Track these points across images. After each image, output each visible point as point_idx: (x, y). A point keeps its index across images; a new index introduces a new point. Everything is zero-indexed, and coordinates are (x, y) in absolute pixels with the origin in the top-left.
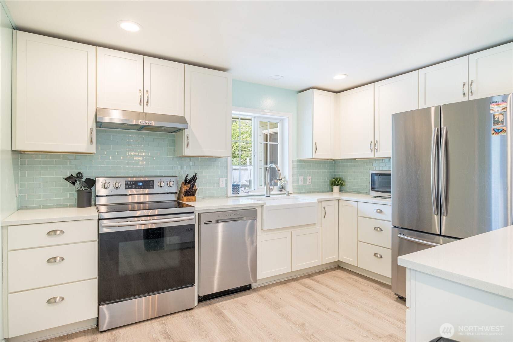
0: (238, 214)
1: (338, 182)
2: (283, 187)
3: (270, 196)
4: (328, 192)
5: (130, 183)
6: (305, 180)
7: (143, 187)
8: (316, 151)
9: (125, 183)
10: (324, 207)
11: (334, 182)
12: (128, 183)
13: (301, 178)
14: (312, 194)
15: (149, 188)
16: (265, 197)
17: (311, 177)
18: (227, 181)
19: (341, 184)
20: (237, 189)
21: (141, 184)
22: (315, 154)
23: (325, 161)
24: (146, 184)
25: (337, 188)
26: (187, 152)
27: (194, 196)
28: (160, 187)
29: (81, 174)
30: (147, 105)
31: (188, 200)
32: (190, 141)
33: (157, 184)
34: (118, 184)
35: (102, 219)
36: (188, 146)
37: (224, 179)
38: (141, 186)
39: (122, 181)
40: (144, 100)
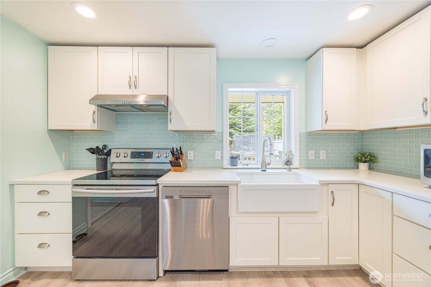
0: (204, 191)
1: (367, 158)
2: (288, 161)
3: (265, 171)
4: (350, 168)
5: (135, 154)
6: (317, 155)
7: (144, 157)
8: (326, 121)
9: (131, 154)
10: (332, 192)
11: (359, 158)
12: (133, 154)
13: (312, 152)
14: (327, 170)
15: (149, 158)
16: (260, 171)
17: (325, 151)
18: (222, 153)
19: (370, 160)
20: (233, 162)
21: (143, 154)
22: (326, 124)
23: (346, 133)
24: (147, 155)
25: (364, 165)
26: (171, 127)
27: (181, 167)
28: (158, 157)
29: (105, 147)
30: (136, 88)
31: (175, 171)
32: (173, 117)
33: (155, 155)
34: (126, 155)
35: (76, 185)
36: (170, 121)
37: (220, 152)
38: (143, 156)
39: (129, 152)
40: (133, 85)
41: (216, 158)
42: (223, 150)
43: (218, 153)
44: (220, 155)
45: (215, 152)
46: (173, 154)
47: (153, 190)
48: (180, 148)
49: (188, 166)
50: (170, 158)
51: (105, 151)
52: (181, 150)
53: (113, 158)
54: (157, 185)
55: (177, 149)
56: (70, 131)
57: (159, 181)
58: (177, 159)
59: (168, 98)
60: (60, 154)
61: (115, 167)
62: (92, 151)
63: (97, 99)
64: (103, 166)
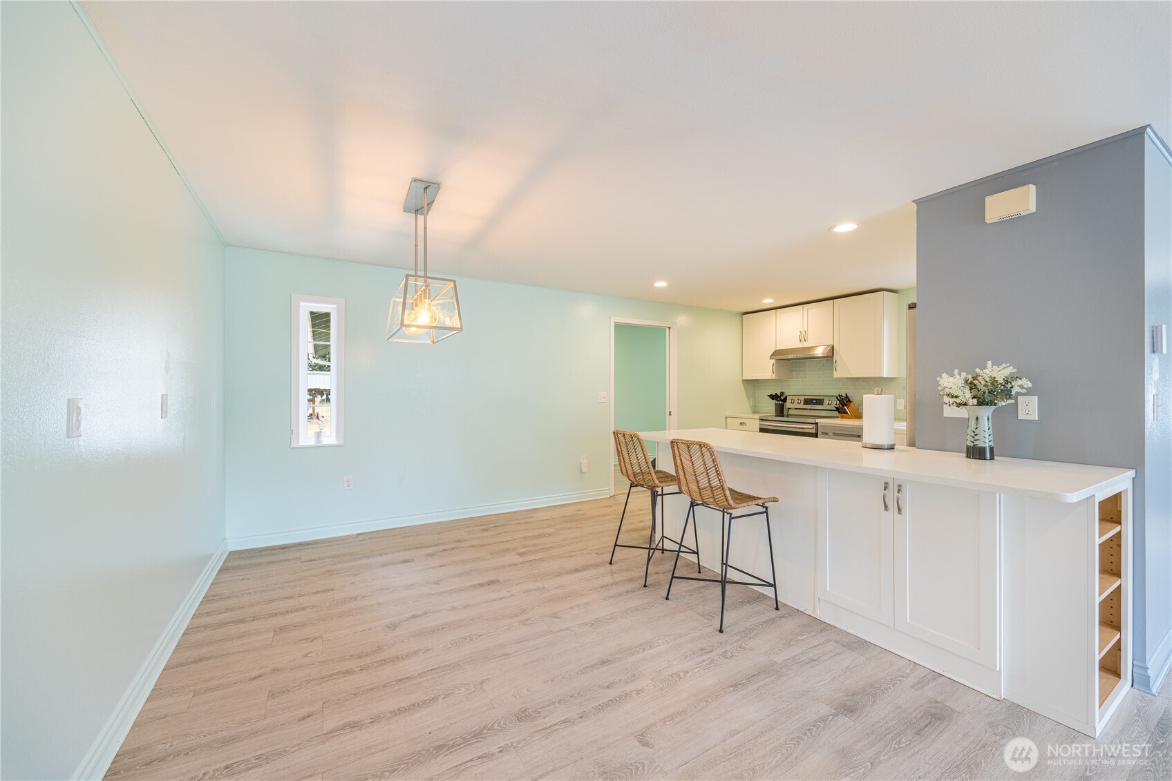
9: (804, 401)
15: (820, 404)
26: (836, 375)
27: (848, 414)
28: (827, 404)
29: (782, 393)
30: (806, 341)
31: (842, 417)
32: (838, 365)
33: (825, 402)
34: (800, 401)
35: (764, 420)
36: (836, 370)
38: (814, 403)
39: (802, 398)
40: (803, 338)
46: (840, 401)
47: (814, 427)
48: (846, 395)
50: (838, 404)
51: (782, 398)
52: (846, 397)
53: (788, 405)
54: (818, 424)
55: (842, 395)
56: (757, 380)
57: (817, 421)
58: (844, 405)
59: (833, 347)
60: (749, 399)
61: (791, 412)
62: (772, 397)
63: (775, 354)
64: (780, 411)
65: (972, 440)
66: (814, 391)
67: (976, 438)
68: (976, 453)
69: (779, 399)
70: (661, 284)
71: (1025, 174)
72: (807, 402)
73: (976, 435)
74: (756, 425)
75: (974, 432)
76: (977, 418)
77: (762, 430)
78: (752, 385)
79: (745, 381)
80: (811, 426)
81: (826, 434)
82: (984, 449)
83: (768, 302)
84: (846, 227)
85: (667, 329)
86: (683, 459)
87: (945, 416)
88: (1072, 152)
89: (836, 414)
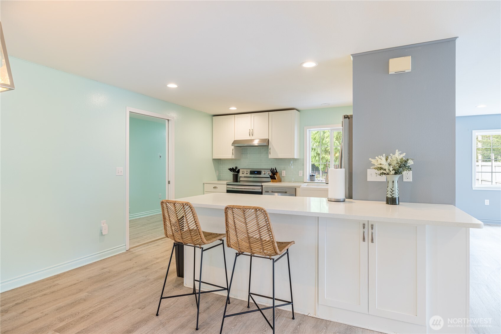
20: (312, 178)
24: (258, 173)
26: (270, 156)
27: (276, 179)
28: (264, 174)
29: (236, 168)
30: (252, 136)
31: (273, 182)
32: (271, 151)
33: (263, 173)
34: (247, 172)
35: (228, 185)
36: (270, 153)
37: (302, 171)
38: (256, 173)
39: (249, 171)
40: (251, 134)
41: (300, 176)
42: (304, 170)
43: (301, 172)
44: (302, 174)
45: (299, 171)
46: (272, 172)
47: (260, 188)
48: (276, 168)
49: (282, 180)
50: (271, 174)
51: (237, 170)
52: (276, 170)
53: (241, 174)
54: (262, 186)
55: (273, 169)
56: (220, 159)
57: (263, 184)
58: (274, 175)
59: (268, 140)
60: (216, 171)
61: (241, 179)
62: (231, 170)
63: (235, 142)
64: (236, 178)
65: (391, 194)
66: (256, 167)
67: (393, 192)
68: (392, 201)
69: (235, 171)
70: (172, 86)
71: (406, 51)
72: (252, 172)
73: (393, 191)
74: (225, 188)
75: (392, 189)
76: (393, 182)
77: (228, 191)
78: (218, 162)
79: (214, 159)
80: (259, 188)
81: (268, 192)
82: (396, 198)
83: (233, 109)
84: (309, 64)
85: (167, 121)
86: (236, 221)
87: (368, 180)
88: (427, 43)
89: (270, 179)
